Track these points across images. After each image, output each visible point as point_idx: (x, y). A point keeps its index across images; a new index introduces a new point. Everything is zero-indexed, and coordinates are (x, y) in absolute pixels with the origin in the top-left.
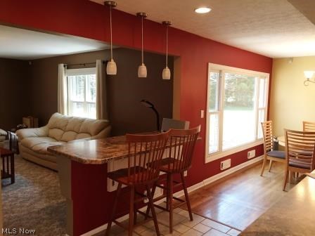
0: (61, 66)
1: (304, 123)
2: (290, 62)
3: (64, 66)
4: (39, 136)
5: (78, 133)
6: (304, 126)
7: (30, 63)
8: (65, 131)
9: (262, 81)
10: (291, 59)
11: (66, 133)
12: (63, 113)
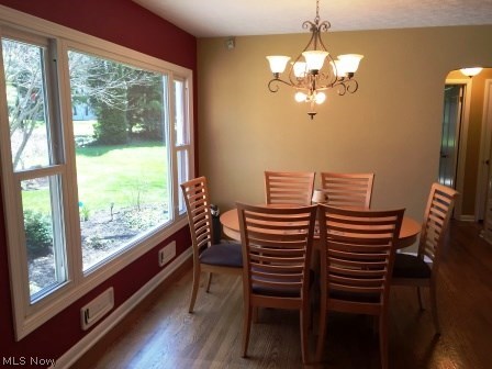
1: (268, 175)
2: (231, 46)
6: (268, 181)
9: (178, 85)
10: (233, 39)
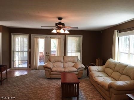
0: (116, 31)
3: (117, 31)
4: (99, 71)
5: (122, 74)
7: (101, 32)
8: (114, 71)
11: (114, 72)
12: (114, 60)
